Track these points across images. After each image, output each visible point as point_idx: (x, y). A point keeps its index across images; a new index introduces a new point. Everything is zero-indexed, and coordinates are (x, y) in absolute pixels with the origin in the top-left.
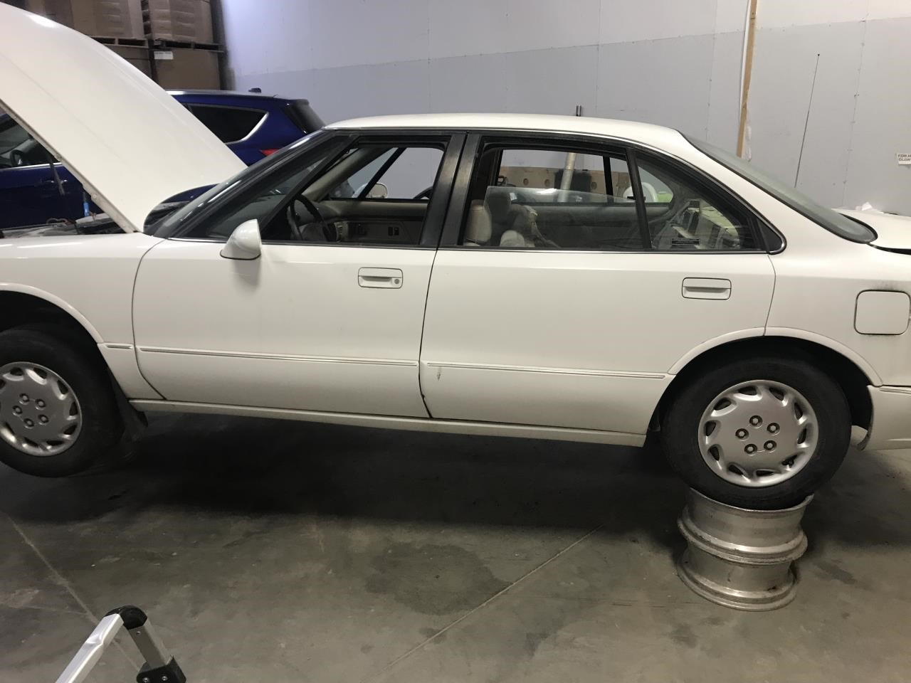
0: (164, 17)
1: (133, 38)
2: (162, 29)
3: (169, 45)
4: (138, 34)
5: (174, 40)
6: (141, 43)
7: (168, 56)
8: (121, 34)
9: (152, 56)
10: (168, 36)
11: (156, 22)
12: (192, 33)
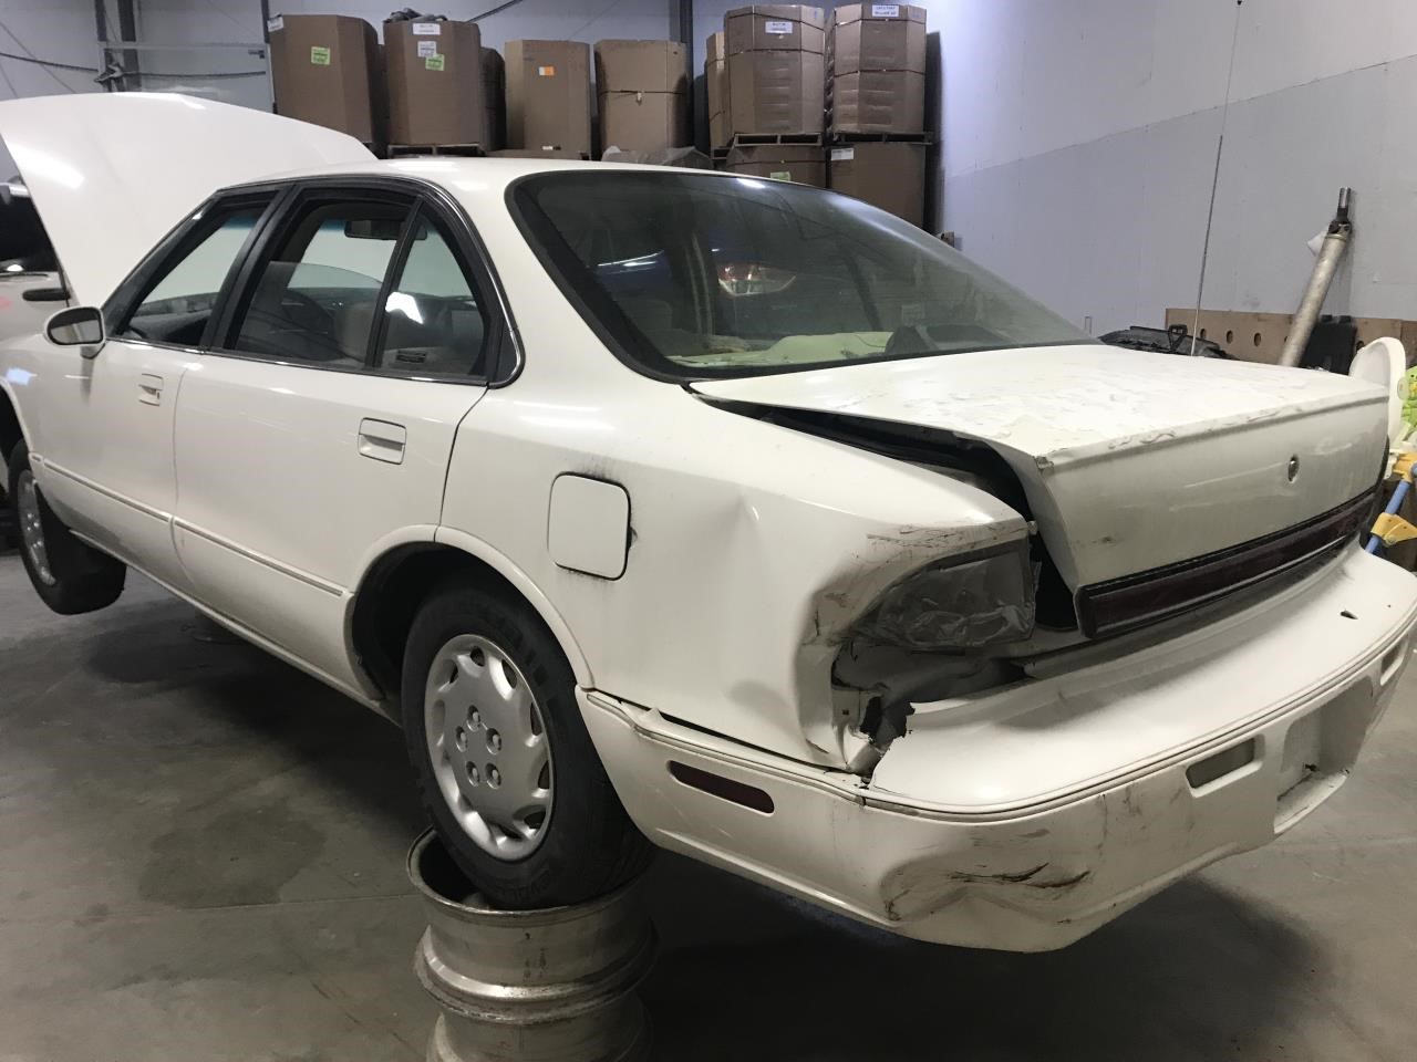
0: (850, 100)
1: (802, 133)
2: (847, 117)
3: (849, 140)
4: (810, 127)
5: (859, 132)
6: (813, 139)
7: (846, 155)
8: (787, 128)
9: (828, 156)
10: (850, 127)
11: (841, 108)
12: (886, 118)
